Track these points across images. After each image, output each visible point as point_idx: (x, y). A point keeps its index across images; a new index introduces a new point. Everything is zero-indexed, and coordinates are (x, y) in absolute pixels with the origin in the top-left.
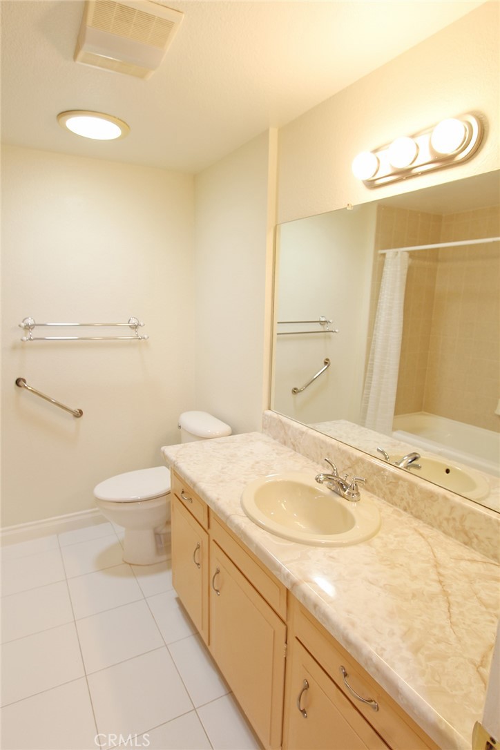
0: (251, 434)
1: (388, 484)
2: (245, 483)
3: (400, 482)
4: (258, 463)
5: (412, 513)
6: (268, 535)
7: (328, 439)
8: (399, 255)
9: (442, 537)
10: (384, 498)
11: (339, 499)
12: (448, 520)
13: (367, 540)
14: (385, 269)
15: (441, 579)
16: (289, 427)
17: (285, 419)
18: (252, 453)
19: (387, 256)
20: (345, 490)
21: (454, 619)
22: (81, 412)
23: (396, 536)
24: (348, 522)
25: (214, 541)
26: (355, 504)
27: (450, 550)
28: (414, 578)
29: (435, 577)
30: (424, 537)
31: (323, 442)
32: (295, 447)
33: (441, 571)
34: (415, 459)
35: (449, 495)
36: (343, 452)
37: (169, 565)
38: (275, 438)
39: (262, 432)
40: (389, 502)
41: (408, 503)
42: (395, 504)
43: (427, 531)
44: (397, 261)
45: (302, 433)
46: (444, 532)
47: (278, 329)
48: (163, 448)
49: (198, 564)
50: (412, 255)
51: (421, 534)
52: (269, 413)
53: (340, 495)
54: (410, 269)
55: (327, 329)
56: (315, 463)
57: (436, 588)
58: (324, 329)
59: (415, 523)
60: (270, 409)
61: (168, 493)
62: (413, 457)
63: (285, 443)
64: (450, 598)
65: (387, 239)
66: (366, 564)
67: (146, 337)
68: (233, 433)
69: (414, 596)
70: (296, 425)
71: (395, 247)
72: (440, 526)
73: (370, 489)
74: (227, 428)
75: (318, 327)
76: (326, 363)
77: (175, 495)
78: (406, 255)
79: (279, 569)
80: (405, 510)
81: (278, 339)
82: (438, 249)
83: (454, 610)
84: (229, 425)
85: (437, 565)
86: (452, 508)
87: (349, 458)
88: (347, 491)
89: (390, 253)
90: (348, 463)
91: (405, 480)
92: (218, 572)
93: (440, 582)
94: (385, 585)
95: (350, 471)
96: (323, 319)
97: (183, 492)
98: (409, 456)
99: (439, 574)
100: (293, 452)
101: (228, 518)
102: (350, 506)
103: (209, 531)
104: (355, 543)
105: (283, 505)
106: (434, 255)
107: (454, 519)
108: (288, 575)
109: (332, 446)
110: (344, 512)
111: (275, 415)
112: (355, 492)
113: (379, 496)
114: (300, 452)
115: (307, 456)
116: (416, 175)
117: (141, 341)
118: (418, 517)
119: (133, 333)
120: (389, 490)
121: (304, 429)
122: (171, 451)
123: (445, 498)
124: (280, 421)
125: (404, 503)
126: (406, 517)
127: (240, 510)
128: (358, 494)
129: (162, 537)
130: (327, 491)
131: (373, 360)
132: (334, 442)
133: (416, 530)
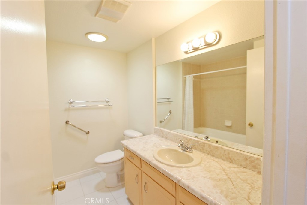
0: (150, 135)
1: (201, 146)
2: (153, 150)
3: (206, 145)
4: (155, 144)
5: (211, 155)
6: (165, 166)
7: (178, 134)
8: (191, 77)
9: (222, 161)
10: (200, 151)
11: (186, 153)
12: (223, 155)
13: (199, 164)
14: (186, 81)
15: (227, 174)
16: (164, 131)
17: (162, 129)
18: (152, 141)
19: (187, 77)
20: (187, 149)
21: (235, 186)
22: (89, 132)
23: (208, 162)
24: (190, 160)
25: (144, 172)
26: (191, 154)
27: (226, 165)
28: (218, 175)
29: (224, 174)
30: (217, 162)
31: (177, 135)
32: (166, 138)
33: (225, 171)
34: (207, 138)
35: (223, 147)
36: (184, 137)
37: (123, 186)
38: (159, 136)
39: (154, 134)
40: (202, 152)
41: (209, 151)
42: (204, 153)
43: (217, 160)
44: (190, 79)
45: (169, 133)
46: (223, 160)
47: (158, 101)
48: (121, 142)
49: (137, 182)
50: (194, 77)
51: (216, 161)
52: (156, 127)
53: (186, 151)
54: (194, 81)
55: (170, 101)
56: (174, 143)
57: (226, 177)
58: (169, 101)
59: (213, 158)
60: (156, 126)
61: (123, 158)
62: (206, 137)
63: (163, 137)
64: (231, 179)
65: (186, 72)
66: (201, 172)
67: (112, 105)
68: (144, 135)
69: (220, 180)
70: (167, 130)
71: (188, 75)
72: (221, 158)
73: (196, 149)
74: (141, 134)
75: (167, 100)
76: (170, 112)
77: (126, 158)
78: (193, 77)
79: (172, 176)
80: (208, 154)
81: (158, 104)
82: (201, 75)
83: (234, 183)
84: (141, 133)
85: (224, 170)
86: (225, 151)
87: (187, 139)
88: (188, 150)
89: (187, 76)
90: (186, 141)
91: (207, 144)
92: (146, 184)
93: (227, 175)
94: (209, 178)
95: (187, 143)
96: (168, 98)
97: (130, 156)
98: (205, 137)
99: (225, 173)
100: (166, 140)
101: (150, 162)
102: (190, 154)
103: (141, 169)
104: (195, 166)
105: (167, 157)
106: (200, 77)
107: (226, 155)
108: (176, 178)
109: (180, 136)
110: (188, 156)
111: (159, 128)
112: (191, 150)
113: (198, 151)
114: (168, 139)
115: (171, 140)
116: (201, 49)
117: (110, 106)
118: (213, 156)
119: (107, 104)
120: (202, 148)
121: (170, 131)
122: (124, 142)
123: (222, 148)
124: (161, 130)
125: (208, 152)
126: (209, 156)
127: (154, 159)
128: (192, 150)
129: (119, 176)
130: (181, 151)
131: (185, 110)
132: (180, 134)
133: (214, 160)
